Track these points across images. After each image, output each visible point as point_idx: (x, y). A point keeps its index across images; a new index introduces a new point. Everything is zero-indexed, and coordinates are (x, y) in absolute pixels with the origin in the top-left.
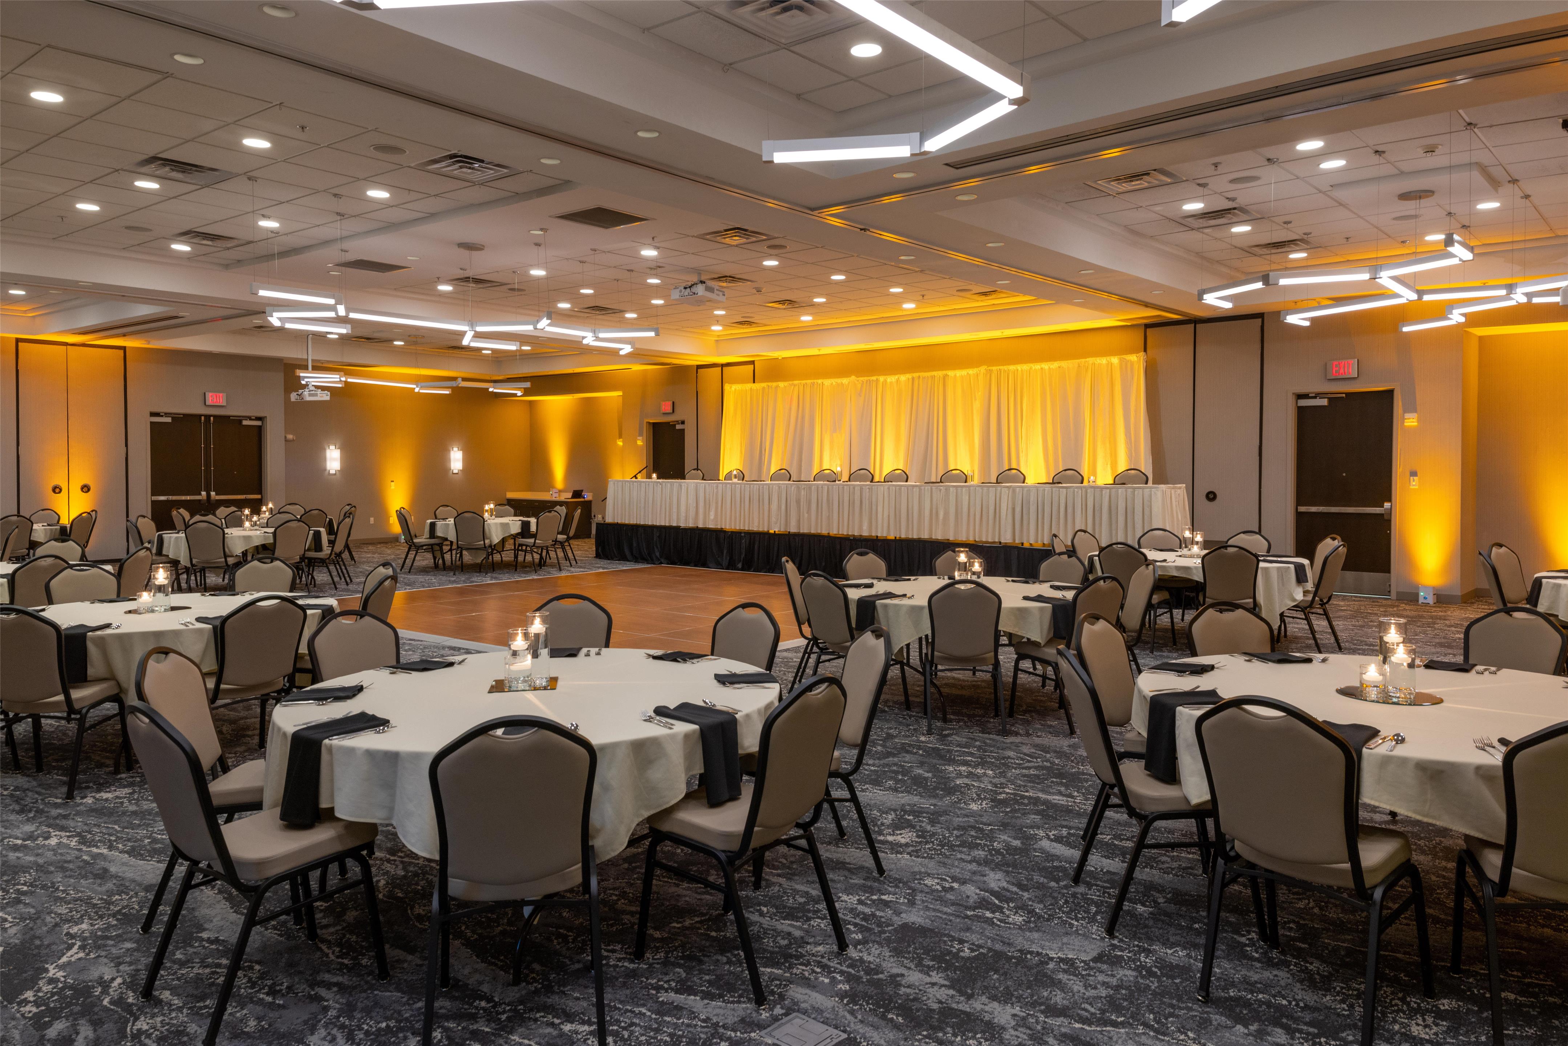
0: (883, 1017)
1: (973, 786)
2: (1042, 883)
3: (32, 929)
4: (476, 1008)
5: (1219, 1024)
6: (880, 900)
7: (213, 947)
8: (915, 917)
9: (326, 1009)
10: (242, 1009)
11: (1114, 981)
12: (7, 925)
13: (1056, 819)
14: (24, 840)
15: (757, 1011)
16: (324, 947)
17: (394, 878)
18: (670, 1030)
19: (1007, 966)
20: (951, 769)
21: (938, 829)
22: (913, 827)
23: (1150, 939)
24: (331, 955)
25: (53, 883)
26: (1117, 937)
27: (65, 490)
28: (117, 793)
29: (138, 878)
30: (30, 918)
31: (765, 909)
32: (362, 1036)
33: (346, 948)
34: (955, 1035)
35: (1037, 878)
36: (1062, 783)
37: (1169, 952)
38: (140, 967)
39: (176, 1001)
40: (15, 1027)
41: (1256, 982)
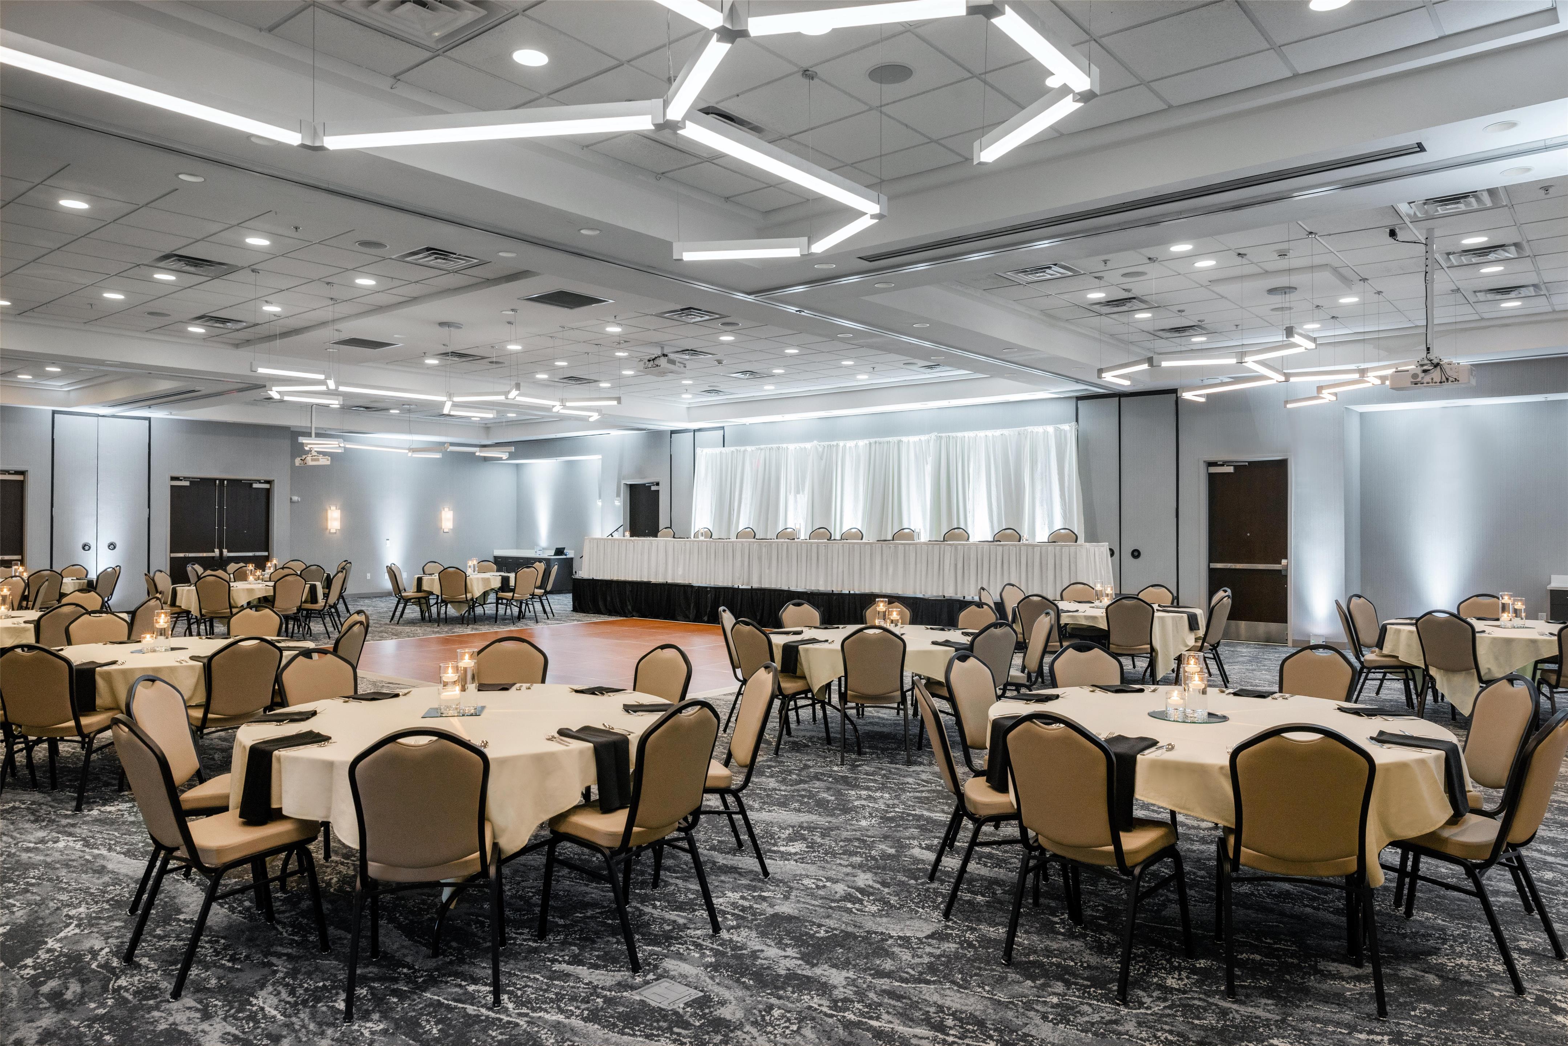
0: (738, 981)
1: (869, 806)
2: (903, 882)
3: (36, 912)
4: (399, 973)
5: (1013, 981)
6: (760, 896)
7: (188, 925)
8: (786, 908)
9: (275, 972)
10: (207, 971)
11: (938, 952)
12: (15, 909)
13: (932, 832)
14: (36, 843)
15: (633, 977)
16: (280, 928)
17: (345, 876)
18: (557, 990)
19: (853, 943)
20: (853, 793)
21: (827, 841)
22: (805, 839)
23: (979, 921)
24: (284, 934)
25: (58, 877)
26: (952, 920)
27: (93, 548)
28: (119, 807)
29: (131, 874)
30: (36, 904)
31: (658, 903)
32: (302, 992)
33: (297, 928)
34: (793, 992)
35: (901, 877)
36: (947, 804)
37: (992, 929)
38: (125, 940)
39: (153, 965)
40: (14, 986)
41: (1055, 950)
